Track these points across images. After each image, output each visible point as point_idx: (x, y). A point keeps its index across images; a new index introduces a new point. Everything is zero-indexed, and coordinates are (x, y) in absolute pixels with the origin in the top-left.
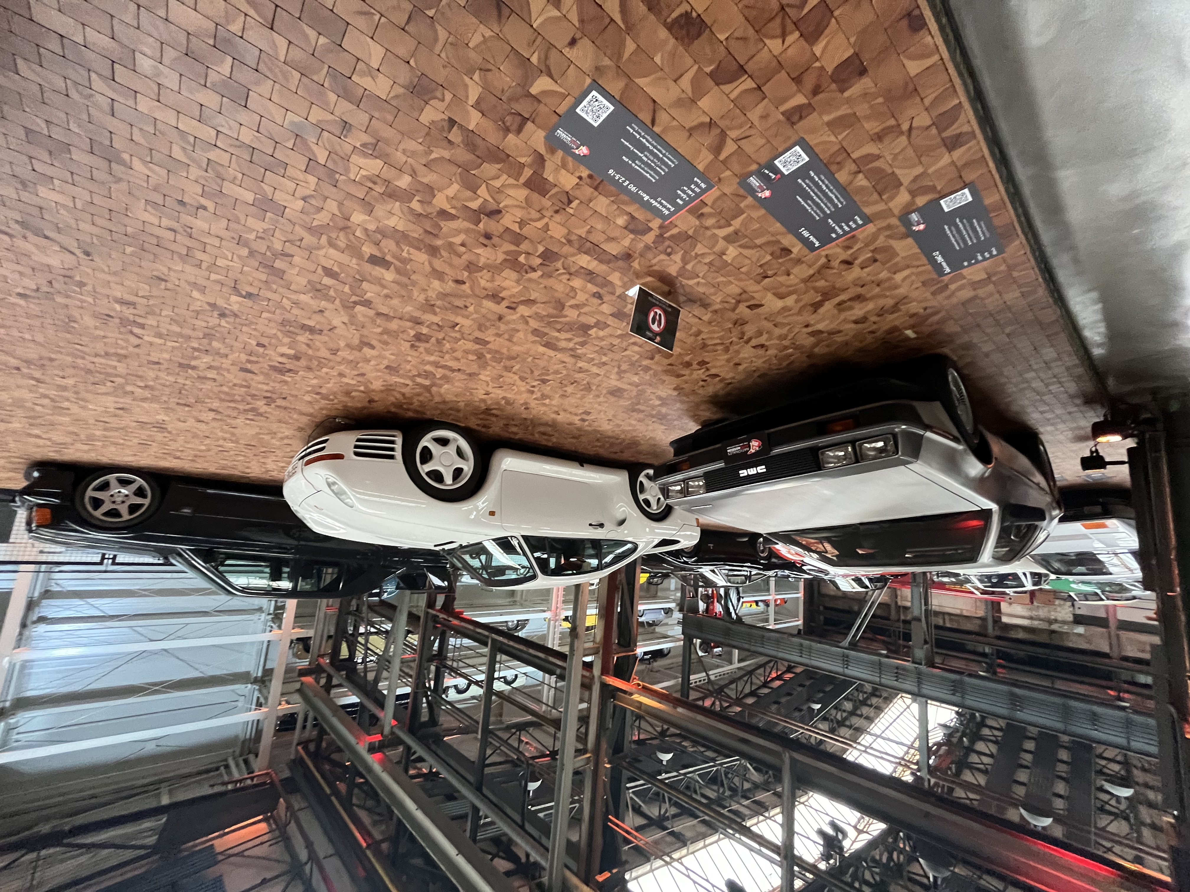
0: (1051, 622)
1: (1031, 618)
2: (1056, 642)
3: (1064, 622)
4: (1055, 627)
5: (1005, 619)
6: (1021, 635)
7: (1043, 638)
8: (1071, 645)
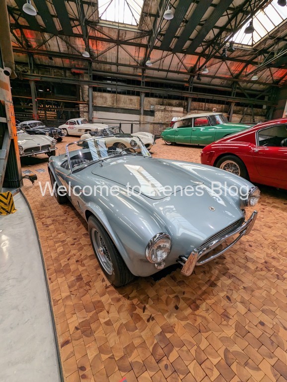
0: (165, 110)
1: (171, 111)
2: (161, 100)
3: (159, 110)
4: (163, 107)
5: (181, 109)
6: (174, 102)
7: (166, 101)
8: (156, 99)
